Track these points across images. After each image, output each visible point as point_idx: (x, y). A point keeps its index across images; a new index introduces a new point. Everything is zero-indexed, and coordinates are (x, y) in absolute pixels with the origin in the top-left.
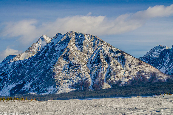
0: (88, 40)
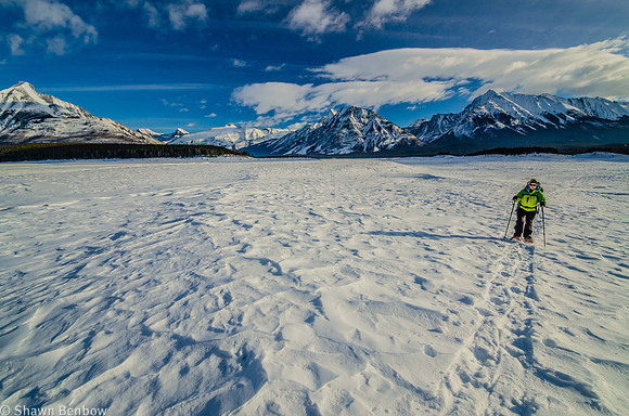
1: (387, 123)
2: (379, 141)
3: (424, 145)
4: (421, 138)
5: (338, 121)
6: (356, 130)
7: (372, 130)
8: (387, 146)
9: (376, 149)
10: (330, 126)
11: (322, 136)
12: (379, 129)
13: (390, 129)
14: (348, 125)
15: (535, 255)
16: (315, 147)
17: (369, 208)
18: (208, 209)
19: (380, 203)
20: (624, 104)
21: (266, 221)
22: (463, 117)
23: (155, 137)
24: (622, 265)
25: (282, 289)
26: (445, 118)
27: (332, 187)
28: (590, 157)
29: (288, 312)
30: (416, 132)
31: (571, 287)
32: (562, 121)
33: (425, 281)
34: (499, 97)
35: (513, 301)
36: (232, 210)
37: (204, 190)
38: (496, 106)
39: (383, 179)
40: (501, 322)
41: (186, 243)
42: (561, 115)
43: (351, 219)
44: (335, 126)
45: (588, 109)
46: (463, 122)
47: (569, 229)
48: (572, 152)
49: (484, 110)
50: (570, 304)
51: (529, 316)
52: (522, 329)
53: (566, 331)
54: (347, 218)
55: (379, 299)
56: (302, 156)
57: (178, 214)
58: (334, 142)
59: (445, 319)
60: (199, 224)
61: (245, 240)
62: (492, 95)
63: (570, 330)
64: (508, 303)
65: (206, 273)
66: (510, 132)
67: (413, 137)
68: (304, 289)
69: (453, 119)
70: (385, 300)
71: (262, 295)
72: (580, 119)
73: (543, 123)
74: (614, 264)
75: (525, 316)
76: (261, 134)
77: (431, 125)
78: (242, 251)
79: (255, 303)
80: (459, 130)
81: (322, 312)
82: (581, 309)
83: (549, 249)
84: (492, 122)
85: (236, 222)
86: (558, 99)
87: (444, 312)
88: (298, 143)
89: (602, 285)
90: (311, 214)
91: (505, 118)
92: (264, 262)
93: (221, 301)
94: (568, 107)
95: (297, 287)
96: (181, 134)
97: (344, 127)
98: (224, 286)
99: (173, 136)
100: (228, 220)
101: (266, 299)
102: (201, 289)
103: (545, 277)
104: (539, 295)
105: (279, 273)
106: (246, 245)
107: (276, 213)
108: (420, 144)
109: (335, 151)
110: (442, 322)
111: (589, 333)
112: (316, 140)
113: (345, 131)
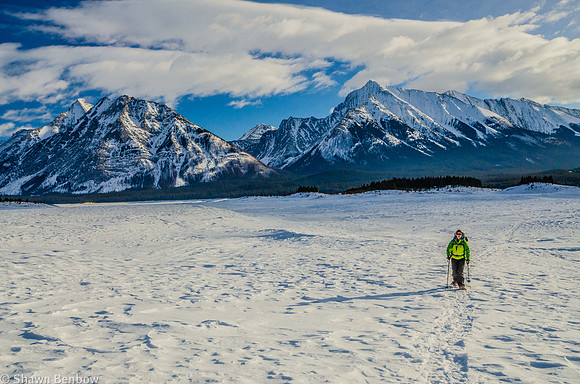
0: (152, 110)
1: (199, 131)
2: (185, 166)
3: (272, 174)
4: (266, 160)
5: (95, 124)
6: (136, 143)
7: (169, 143)
8: (201, 175)
9: (180, 182)
10: (76, 134)
11: (59, 154)
12: (184, 142)
13: (206, 142)
14: (117, 133)
16: (43, 178)
17: (168, 308)
19: (191, 296)
20: (559, 109)
28: (527, 191)
30: (256, 149)
32: (480, 134)
34: (385, 93)
38: (383, 109)
39: (196, 243)
42: (477, 125)
43: (128, 337)
44: (90, 135)
45: (513, 116)
46: (334, 133)
62: (373, 88)
66: (407, 152)
67: (250, 159)
69: (316, 128)
72: (505, 131)
73: (454, 137)
80: (329, 147)
84: (381, 135)
91: (398, 128)
94: (488, 113)
97: (109, 136)
108: (264, 171)
109: (91, 186)
112: (45, 162)
113: (111, 144)
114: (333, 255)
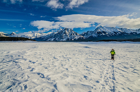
1: (76, 33)
2: (74, 37)
3: (85, 39)
4: (85, 37)
5: (62, 32)
6: (67, 34)
7: (72, 34)
8: (76, 39)
9: (73, 40)
10: (60, 33)
11: (58, 36)
12: (74, 34)
13: (76, 34)
14: (65, 33)
15: (114, 68)
16: (56, 39)
17: (71, 56)
18: (21, 57)
19: (74, 55)
20: (131, 30)
21: (40, 61)
22: (94, 32)
23: (4, 34)
24: (134, 69)
25: (44, 82)
26: (90, 32)
27: (61, 50)
28: (125, 42)
29: (46, 90)
30: (83, 35)
31: (123, 76)
32: (117, 33)
33: (87, 77)
34: (103, 27)
35: (109, 81)
36: (29, 57)
37: (20, 51)
38: (102, 30)
39: (75, 48)
40: (107, 87)
41: (12, 69)
42: (117, 32)
43: (66, 59)
44: (62, 33)
45: (123, 31)
46: (95, 33)
47: (121, 60)
48: (121, 41)
49: (99, 30)
50: (123, 81)
51: (114, 85)
52: (112, 89)
53: (123, 89)
54: (65, 59)
55: (74, 83)
56: (52, 41)
57: (10, 59)
58: (61, 37)
59: (92, 88)
60: (18, 62)
61: (33, 67)
62: (101, 27)
63: (124, 88)
64: (108, 82)
65: (19, 79)
66: (106, 36)
67: (82, 37)
68: (51, 82)
69: (92, 32)
70: (76, 83)
71: (38, 85)
72: (122, 33)
73: (113, 34)
74: (133, 69)
75: (113, 85)
76: (40, 34)
77: (87, 34)
78: (32, 71)
79: (35, 88)
80: (94, 35)
81: (57, 89)
82: (126, 82)
83: (117, 66)
84: (102, 33)
85: (30, 61)
86: (116, 28)
87: (92, 86)
88: (51, 37)
89: (131, 75)
90: (54, 58)
91: (104, 32)
92: (39, 74)
93: (23, 88)
94: (119, 30)
95: (49, 82)
96: (14, 34)
97: (64, 33)
98: (25, 83)
99: (11, 34)
100: (28, 61)
101: (39, 86)
102: (16, 84)
103: (117, 74)
104: (116, 79)
105: (43, 77)
106: (33, 69)
107: (44, 58)
108: (84, 38)
109: (62, 40)
110: (92, 89)
111: (129, 89)
112: (56, 37)
113: (64, 34)
114: (94, 50)
